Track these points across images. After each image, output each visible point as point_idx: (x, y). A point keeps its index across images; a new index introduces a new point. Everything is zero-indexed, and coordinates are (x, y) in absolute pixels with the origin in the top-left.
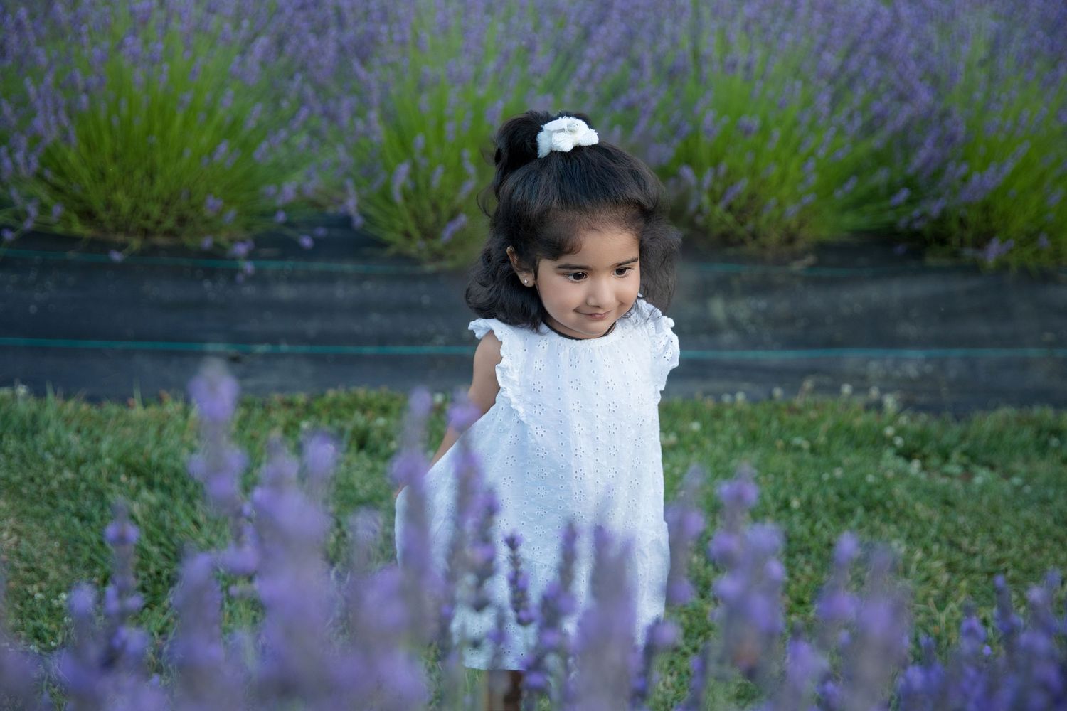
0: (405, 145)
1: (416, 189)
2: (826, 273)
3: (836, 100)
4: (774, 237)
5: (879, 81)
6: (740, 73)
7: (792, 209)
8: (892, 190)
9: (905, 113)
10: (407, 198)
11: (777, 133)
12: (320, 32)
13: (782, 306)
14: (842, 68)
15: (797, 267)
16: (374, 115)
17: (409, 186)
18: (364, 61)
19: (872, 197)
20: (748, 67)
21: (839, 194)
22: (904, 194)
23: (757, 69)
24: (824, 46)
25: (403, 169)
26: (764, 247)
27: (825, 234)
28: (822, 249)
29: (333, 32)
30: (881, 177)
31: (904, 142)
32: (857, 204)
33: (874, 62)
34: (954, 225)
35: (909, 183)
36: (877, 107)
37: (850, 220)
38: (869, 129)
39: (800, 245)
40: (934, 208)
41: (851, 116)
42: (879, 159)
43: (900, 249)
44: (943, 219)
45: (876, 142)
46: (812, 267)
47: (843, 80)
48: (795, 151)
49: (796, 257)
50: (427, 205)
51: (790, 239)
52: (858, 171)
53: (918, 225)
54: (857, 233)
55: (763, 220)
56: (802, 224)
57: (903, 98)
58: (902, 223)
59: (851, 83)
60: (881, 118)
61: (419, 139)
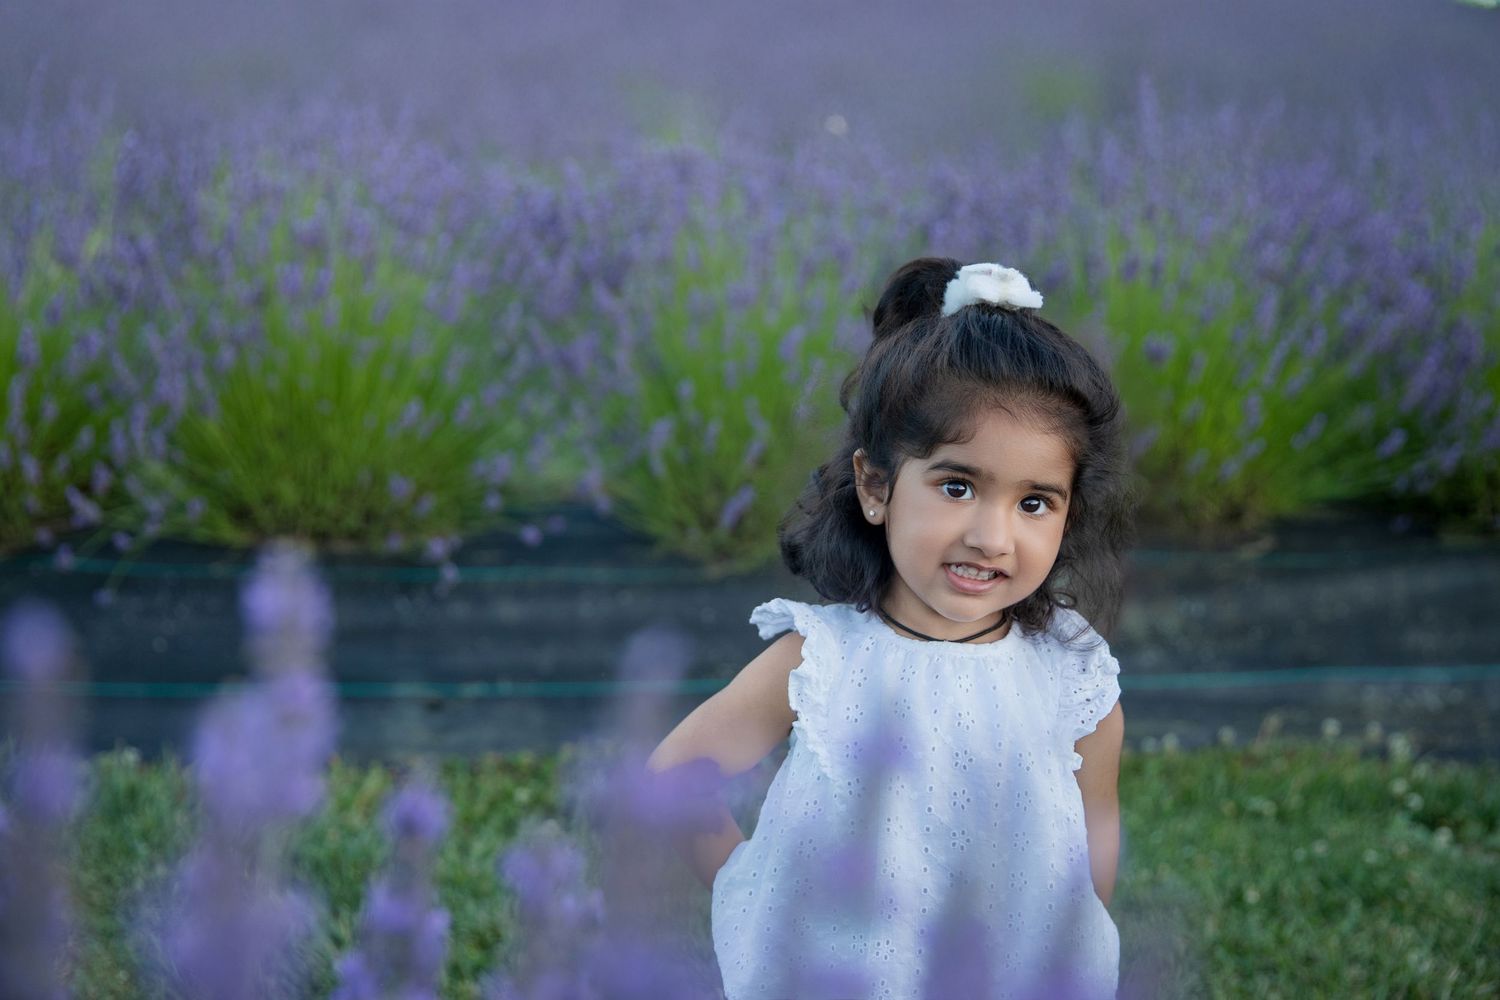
0: (674, 402)
2: (1291, 561)
3: (1287, 311)
4: (1211, 511)
5: (1348, 279)
6: (1143, 279)
7: (1233, 470)
8: (1380, 435)
9: (1389, 325)
11: (1204, 359)
12: (555, 254)
13: (1228, 610)
14: (1294, 270)
15: (1249, 554)
16: (623, 357)
17: (679, 455)
18: (614, 286)
19: (1353, 445)
20: (1156, 270)
21: (1300, 442)
22: (1396, 440)
23: (1170, 273)
24: (1264, 236)
25: (663, 429)
26: (1195, 524)
27: (1287, 506)
28: (1284, 528)
29: (571, 252)
30: (1361, 417)
31: (1392, 367)
32: (1331, 461)
34: (1479, 486)
35: (1408, 424)
36: (1348, 317)
37: (1322, 486)
38: (1340, 352)
39: (1250, 521)
40: (1446, 460)
41: (1309, 333)
42: (1357, 392)
43: (1400, 524)
44: (1460, 478)
45: (1351, 368)
46: (1270, 553)
47: (1296, 285)
48: (1231, 387)
49: (1247, 538)
50: (705, 481)
51: (1234, 514)
52: (1330, 412)
53: (1424, 487)
54: (1336, 504)
55: (1192, 488)
56: (1251, 491)
57: (1385, 304)
58: (1400, 484)
59: (1308, 289)
60: (1357, 334)
61: (686, 385)
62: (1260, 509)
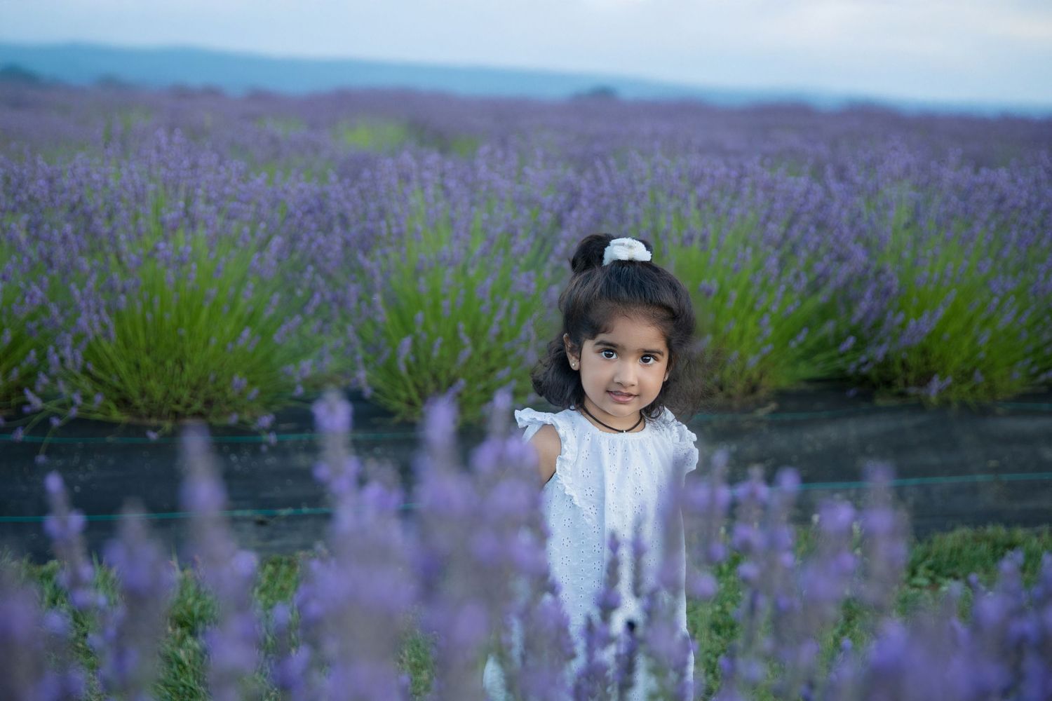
0: (406, 325)
1: (417, 361)
2: (787, 417)
3: (782, 263)
4: (740, 386)
5: (818, 245)
6: (696, 245)
7: (753, 360)
8: (839, 339)
9: (842, 272)
10: (410, 371)
11: (734, 294)
12: (327, 230)
14: (785, 236)
15: (761, 413)
16: (378, 298)
17: (411, 359)
18: (366, 252)
19: (822, 346)
20: (704, 239)
21: (793, 344)
22: (851, 341)
23: (712, 241)
24: (768, 218)
25: (406, 344)
26: (729, 396)
27: (784, 383)
28: (782, 396)
29: (337, 229)
30: (829, 328)
31: (846, 297)
32: (809, 355)
33: (812, 229)
34: (898, 369)
35: (853, 332)
36: (819, 267)
37: (805, 370)
38: (814, 288)
39: (762, 393)
40: (878, 353)
41: (797, 276)
42: (824, 313)
43: (852, 393)
44: (886, 363)
45: (821, 298)
46: (774, 412)
47: (787, 248)
48: (751, 310)
49: (760, 404)
50: (427, 375)
51: (753, 389)
52: (808, 324)
53: (864, 370)
54: (810, 381)
55: (727, 373)
56: (761, 376)
57: (841, 259)
58: (851, 369)
59: (794, 250)
60: (824, 276)
61: (419, 315)
62: (769, 384)
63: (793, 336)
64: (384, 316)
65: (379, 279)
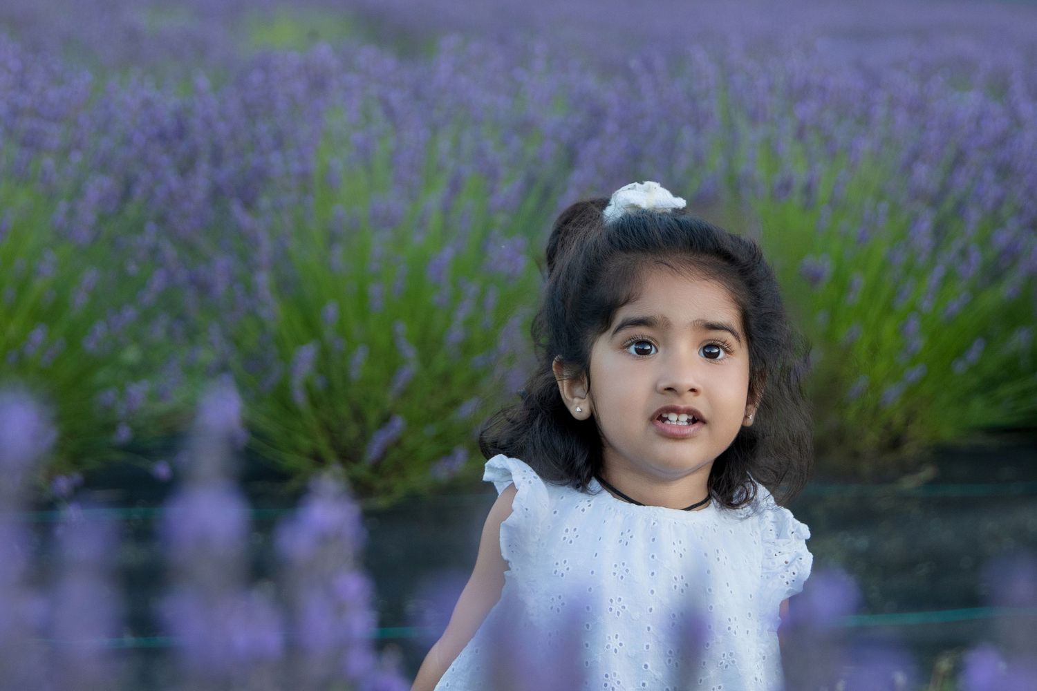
0: (312, 328)
1: (330, 388)
2: (954, 491)
3: (940, 232)
4: (871, 438)
5: (999, 203)
6: (796, 199)
7: (892, 394)
10: (315, 402)
11: (860, 280)
12: (186, 168)
13: (893, 545)
14: (945, 189)
15: (909, 484)
16: (264, 279)
17: (318, 383)
18: (249, 203)
20: (809, 189)
21: (960, 367)
23: (823, 192)
24: (915, 156)
25: (306, 355)
26: (856, 455)
27: (948, 433)
28: (944, 455)
29: (204, 167)
30: (1019, 341)
32: (989, 386)
33: (989, 175)
36: (1002, 238)
37: (981, 412)
38: (994, 274)
39: (910, 451)
41: (964, 253)
45: (1006, 290)
46: (931, 483)
47: (948, 205)
48: (889, 309)
49: (907, 469)
50: (344, 411)
51: (895, 443)
52: (984, 334)
54: (993, 430)
55: (851, 414)
56: (909, 420)
59: (960, 209)
60: (1011, 254)
61: (331, 309)
62: (919, 437)
63: (960, 353)
64: (274, 311)
65: (266, 247)
